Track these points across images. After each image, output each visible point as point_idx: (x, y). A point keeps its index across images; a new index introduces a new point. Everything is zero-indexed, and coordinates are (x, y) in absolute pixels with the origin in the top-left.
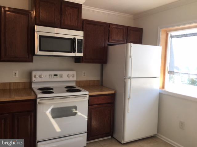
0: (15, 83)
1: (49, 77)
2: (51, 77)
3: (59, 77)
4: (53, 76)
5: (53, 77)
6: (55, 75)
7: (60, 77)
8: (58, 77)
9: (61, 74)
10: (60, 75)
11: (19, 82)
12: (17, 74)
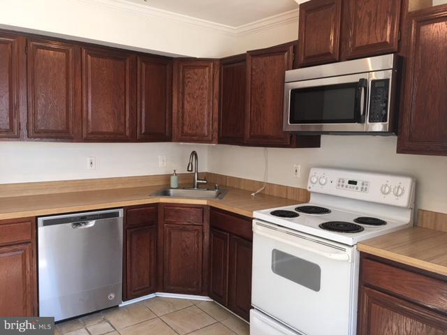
0: (294, 188)
1: (339, 185)
2: (343, 186)
3: (360, 189)
4: (346, 183)
5: (347, 187)
6: (350, 182)
7: (362, 188)
8: (357, 188)
9: (367, 182)
10: (363, 184)
11: (299, 189)
12: (299, 171)
